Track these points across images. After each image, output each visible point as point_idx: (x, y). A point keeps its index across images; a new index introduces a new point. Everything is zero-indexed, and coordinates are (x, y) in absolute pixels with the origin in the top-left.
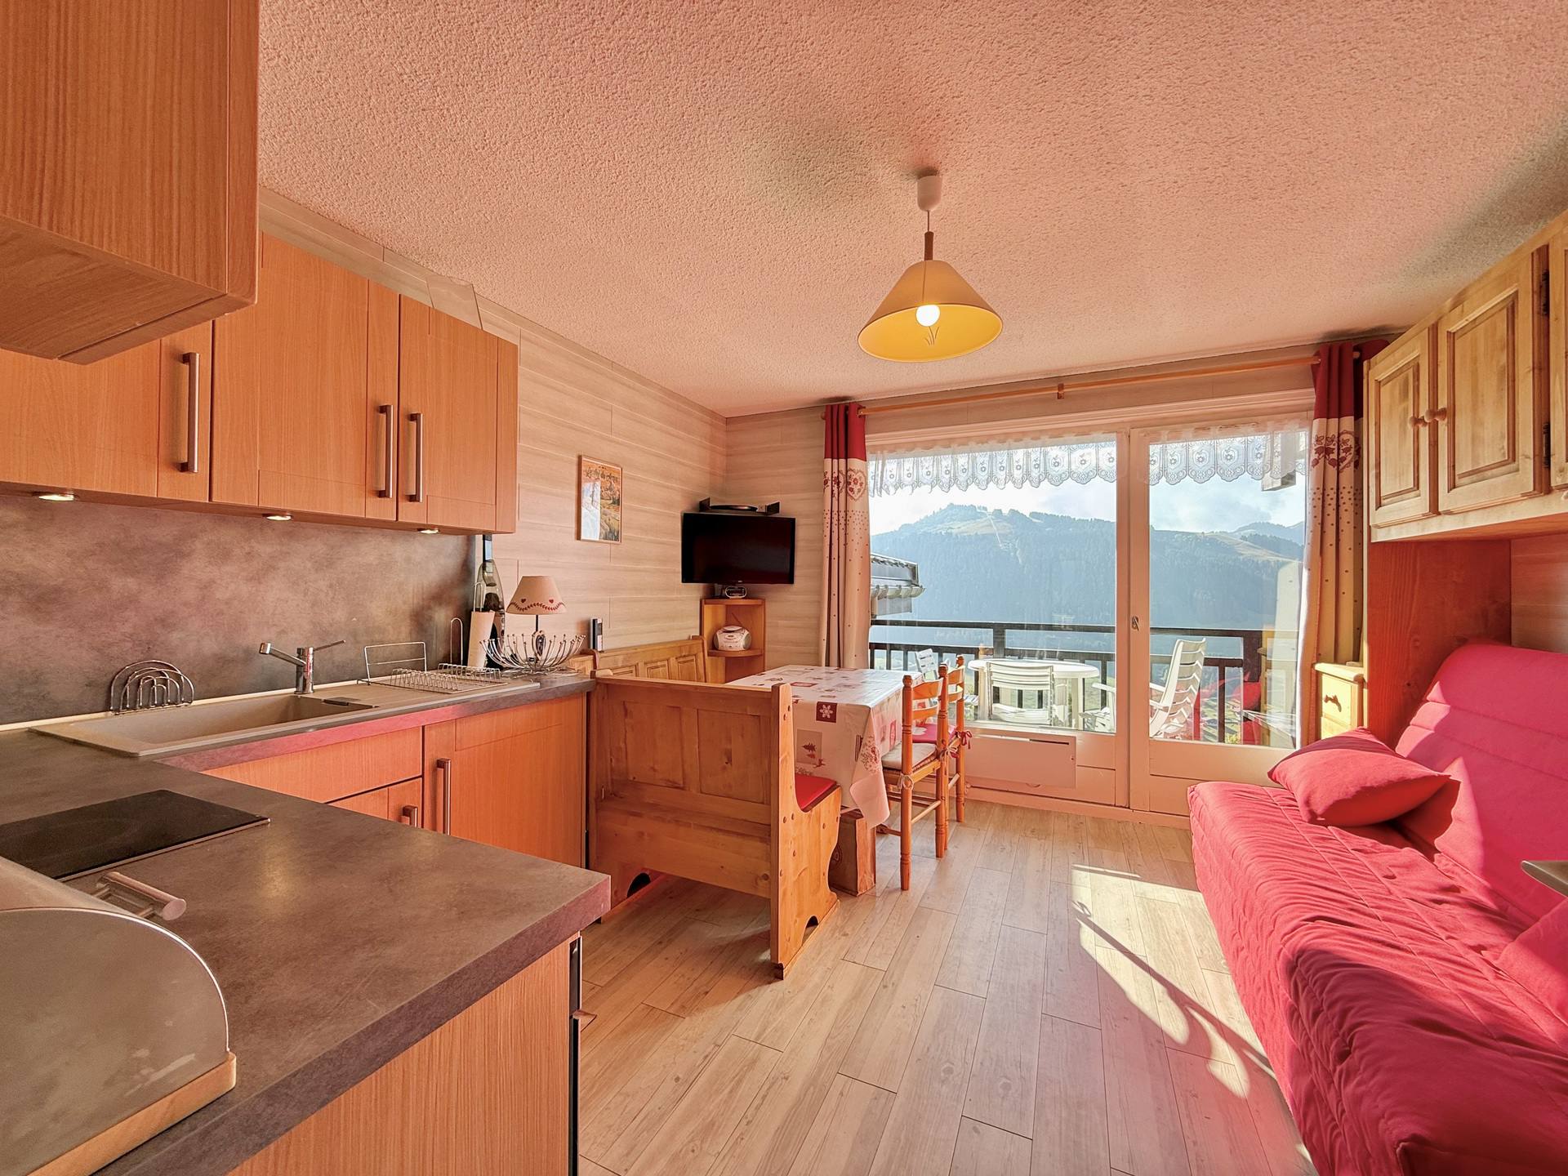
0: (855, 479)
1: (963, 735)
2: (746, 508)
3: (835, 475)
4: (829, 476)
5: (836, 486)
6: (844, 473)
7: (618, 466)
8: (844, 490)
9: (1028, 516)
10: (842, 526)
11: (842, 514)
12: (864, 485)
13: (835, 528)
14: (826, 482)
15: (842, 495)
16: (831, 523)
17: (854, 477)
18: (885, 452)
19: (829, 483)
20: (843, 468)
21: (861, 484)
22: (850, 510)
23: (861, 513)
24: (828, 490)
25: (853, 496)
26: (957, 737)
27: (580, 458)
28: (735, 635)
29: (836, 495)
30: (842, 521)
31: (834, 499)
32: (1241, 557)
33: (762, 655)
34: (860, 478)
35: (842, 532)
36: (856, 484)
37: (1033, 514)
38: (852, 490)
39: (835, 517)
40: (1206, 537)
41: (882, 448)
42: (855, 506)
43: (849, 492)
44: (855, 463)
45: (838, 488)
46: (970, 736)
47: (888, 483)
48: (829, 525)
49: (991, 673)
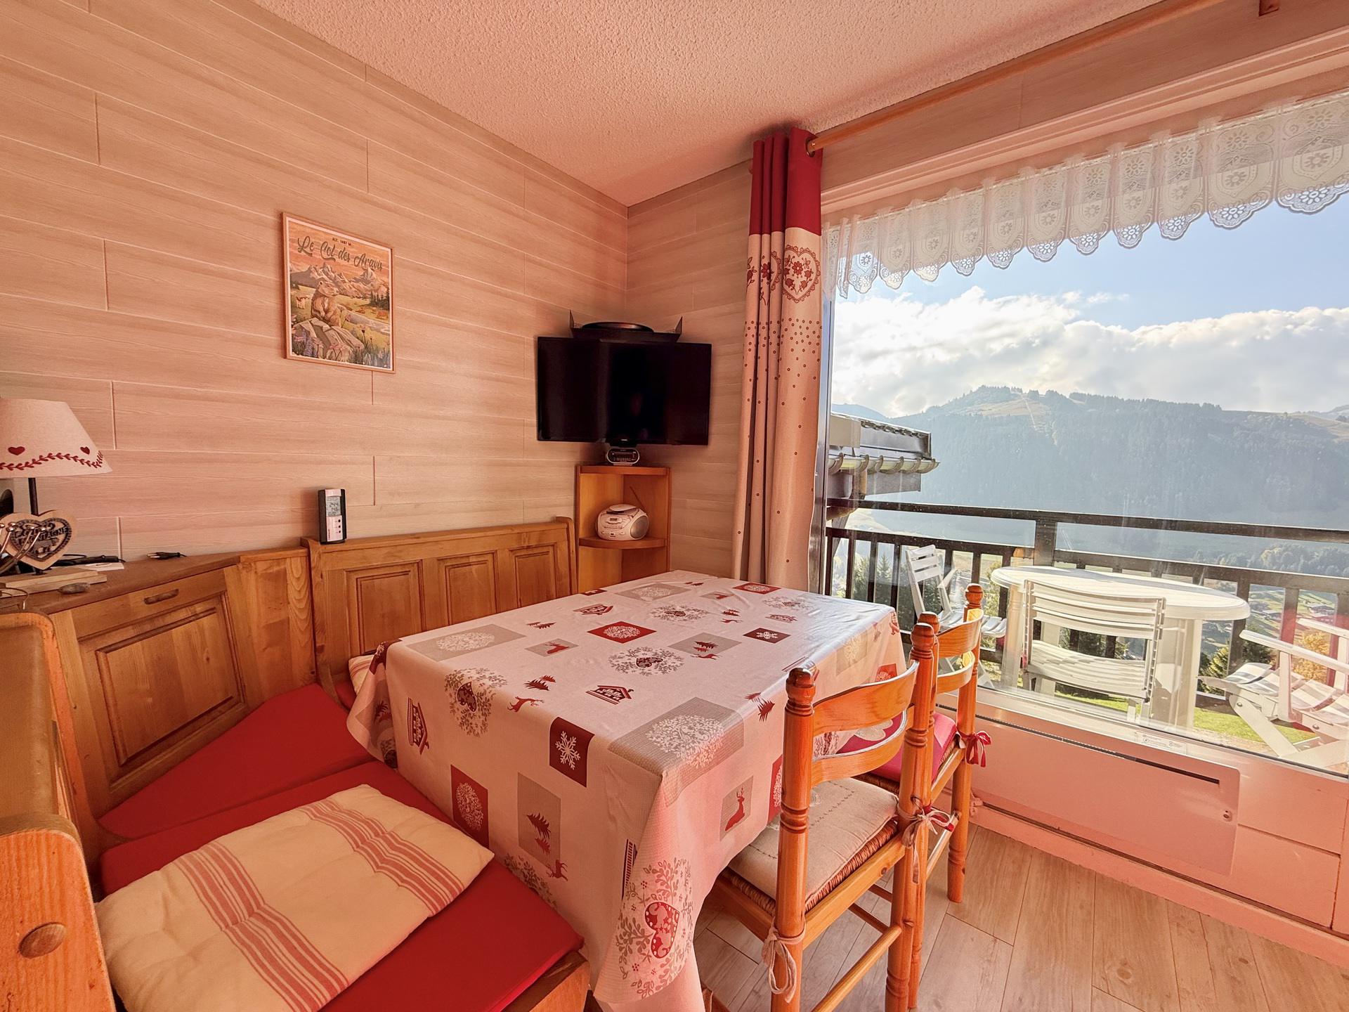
0: (797, 264)
1: (972, 741)
2: (633, 327)
3: (765, 261)
4: (755, 264)
5: (765, 280)
6: (779, 255)
7: (385, 245)
8: (777, 285)
9: (1068, 397)
10: (773, 347)
11: (774, 326)
12: (813, 276)
13: (762, 352)
14: (750, 275)
15: (775, 294)
16: (757, 343)
17: (794, 261)
18: (856, 217)
19: (755, 276)
20: (777, 248)
21: (809, 274)
22: (786, 320)
23: (807, 324)
24: (753, 288)
25: (793, 293)
26: (957, 745)
27: (281, 216)
28: (620, 518)
29: (765, 296)
30: (774, 338)
31: (762, 301)
32: (1336, 441)
33: (665, 547)
34: (807, 263)
35: (773, 357)
36: (798, 272)
37: (1074, 395)
38: (790, 283)
39: (763, 333)
40: (1290, 418)
41: (849, 212)
42: (799, 311)
43: (786, 287)
44: (800, 237)
45: (769, 283)
46: (988, 742)
47: (859, 273)
48: (753, 347)
49: (1033, 599)
